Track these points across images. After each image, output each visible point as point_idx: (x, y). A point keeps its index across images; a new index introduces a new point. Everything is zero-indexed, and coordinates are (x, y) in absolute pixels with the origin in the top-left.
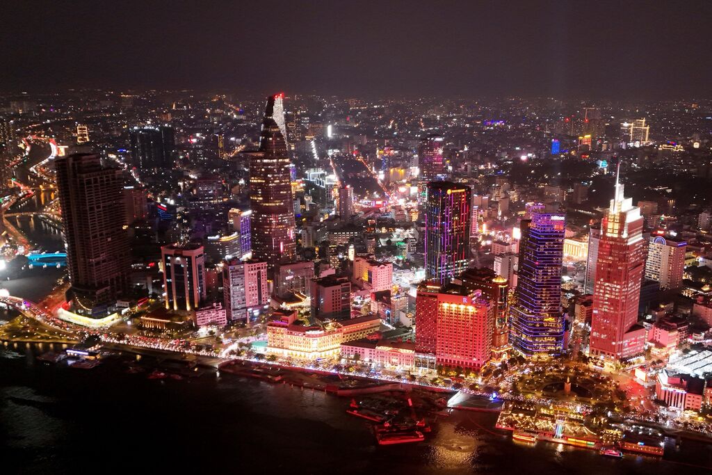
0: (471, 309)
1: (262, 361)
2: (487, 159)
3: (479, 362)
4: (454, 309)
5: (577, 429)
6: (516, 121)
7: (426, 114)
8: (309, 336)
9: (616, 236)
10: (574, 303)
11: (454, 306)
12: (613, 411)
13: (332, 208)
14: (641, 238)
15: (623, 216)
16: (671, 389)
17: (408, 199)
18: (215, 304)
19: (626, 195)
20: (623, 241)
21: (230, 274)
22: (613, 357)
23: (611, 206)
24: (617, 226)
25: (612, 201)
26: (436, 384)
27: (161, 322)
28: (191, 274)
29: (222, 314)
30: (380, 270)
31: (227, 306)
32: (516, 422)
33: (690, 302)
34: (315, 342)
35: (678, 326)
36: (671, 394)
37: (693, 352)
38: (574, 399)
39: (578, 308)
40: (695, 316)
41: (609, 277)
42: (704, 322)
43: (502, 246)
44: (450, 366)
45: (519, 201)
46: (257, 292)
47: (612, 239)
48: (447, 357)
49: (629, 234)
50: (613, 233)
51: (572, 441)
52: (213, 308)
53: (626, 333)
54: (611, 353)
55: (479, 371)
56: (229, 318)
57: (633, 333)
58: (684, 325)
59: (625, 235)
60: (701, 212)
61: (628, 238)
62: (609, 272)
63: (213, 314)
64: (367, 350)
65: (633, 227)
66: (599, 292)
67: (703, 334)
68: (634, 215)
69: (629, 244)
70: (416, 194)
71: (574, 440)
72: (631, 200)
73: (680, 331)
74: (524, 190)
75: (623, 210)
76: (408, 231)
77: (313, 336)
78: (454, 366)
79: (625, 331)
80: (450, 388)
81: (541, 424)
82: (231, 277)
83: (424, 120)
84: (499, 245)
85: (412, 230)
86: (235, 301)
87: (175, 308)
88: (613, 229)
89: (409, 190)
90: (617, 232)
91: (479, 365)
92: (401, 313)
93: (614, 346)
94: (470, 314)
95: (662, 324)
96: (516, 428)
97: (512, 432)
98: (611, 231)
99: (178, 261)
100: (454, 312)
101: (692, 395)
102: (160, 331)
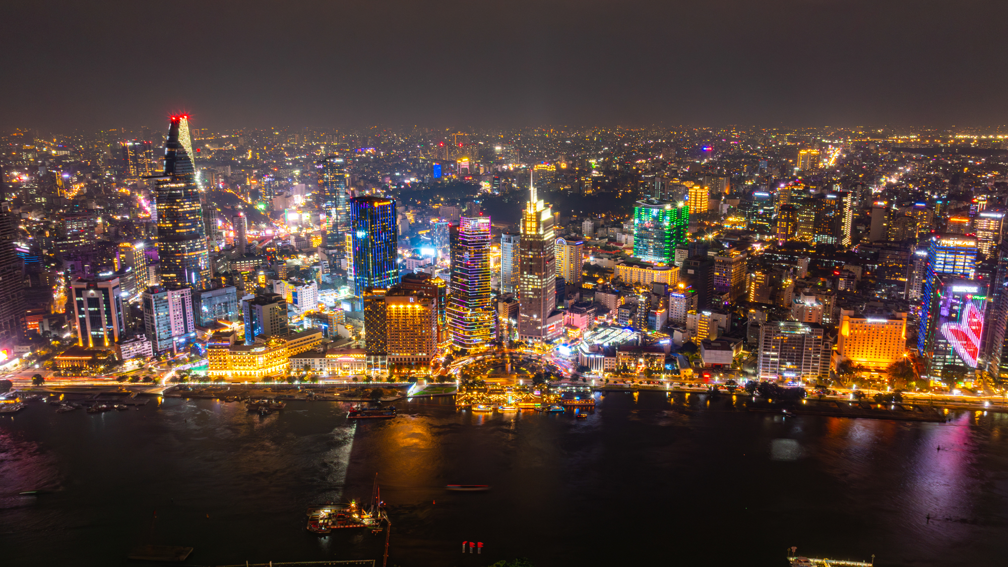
0: (418, 308)
1: (209, 383)
2: (371, 185)
3: (428, 357)
4: (401, 310)
5: (525, 396)
6: (387, 148)
7: (286, 143)
8: (254, 354)
9: (534, 233)
10: (497, 302)
11: (401, 306)
12: (549, 379)
13: (220, 240)
14: (553, 235)
15: (538, 215)
16: (592, 356)
17: (300, 226)
18: (138, 336)
19: (539, 198)
20: (539, 237)
21: (154, 303)
22: (539, 341)
23: (528, 208)
24: (534, 225)
25: (528, 202)
26: (393, 381)
27: (80, 360)
28: (108, 307)
29: (147, 346)
30: (305, 290)
31: (153, 338)
32: (472, 399)
33: (592, 292)
34: (261, 359)
35: (587, 309)
36: (592, 360)
37: (601, 329)
38: (515, 376)
39: (501, 306)
40: (597, 302)
41: (531, 270)
42: (605, 306)
43: (417, 261)
44: (401, 364)
45: (416, 222)
46: (182, 320)
47: (532, 236)
48: (397, 355)
49: (545, 230)
50: (531, 231)
51: (522, 405)
52: (137, 340)
53: (550, 316)
54: (538, 337)
55: (429, 364)
56: (155, 350)
57: (554, 317)
58: (592, 308)
59: (541, 232)
60: (583, 221)
61: (544, 234)
62: (531, 266)
63: (138, 346)
64: (317, 361)
65: (547, 225)
66: (524, 284)
67: (606, 315)
68: (547, 215)
69: (545, 239)
70: (307, 221)
71: (524, 404)
72: (543, 201)
73: (589, 314)
74: (418, 211)
75: (538, 210)
76: (311, 256)
77: (258, 354)
78: (405, 364)
79: (548, 315)
80: (406, 382)
81: (494, 397)
82: (154, 306)
83: (286, 149)
84: (414, 260)
85: (316, 255)
86: (161, 332)
87: (91, 345)
88: (531, 227)
89: (301, 216)
90: (534, 229)
91: (428, 359)
92: (339, 325)
93: (540, 330)
94: (417, 312)
95: (573, 309)
96: (473, 404)
97: (470, 407)
98: (529, 229)
99: (92, 294)
100: (401, 312)
101: (608, 358)
102: (81, 368)
